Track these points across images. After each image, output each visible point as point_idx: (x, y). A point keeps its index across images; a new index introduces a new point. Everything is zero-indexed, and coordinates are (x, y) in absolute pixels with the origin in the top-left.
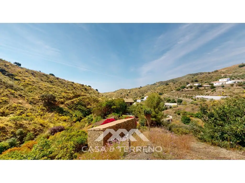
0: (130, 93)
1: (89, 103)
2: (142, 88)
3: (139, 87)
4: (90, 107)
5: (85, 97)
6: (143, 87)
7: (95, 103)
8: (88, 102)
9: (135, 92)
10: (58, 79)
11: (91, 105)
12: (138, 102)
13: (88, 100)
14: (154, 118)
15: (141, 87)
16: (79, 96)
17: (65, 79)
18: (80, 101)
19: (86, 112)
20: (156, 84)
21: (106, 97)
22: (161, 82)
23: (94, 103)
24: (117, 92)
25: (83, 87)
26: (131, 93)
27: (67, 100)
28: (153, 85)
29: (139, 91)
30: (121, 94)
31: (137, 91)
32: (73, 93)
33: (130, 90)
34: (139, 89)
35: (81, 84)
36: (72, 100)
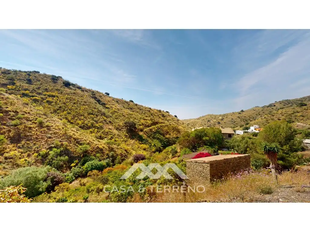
0: (222, 120)
1: (168, 132)
2: (244, 113)
3: (239, 111)
4: (169, 136)
5: (163, 124)
6: (245, 111)
7: (175, 132)
8: (167, 130)
9: (232, 119)
10: (136, 105)
11: (170, 134)
12: (239, 134)
13: (166, 128)
14: (280, 160)
15: (242, 111)
16: (157, 123)
17: (143, 105)
18: (158, 129)
19: (165, 142)
20: (275, 106)
21: (188, 126)
22: (287, 100)
23: (173, 132)
24: (203, 119)
25: (160, 113)
26: (225, 120)
27: (145, 127)
28: (268, 107)
29: (239, 117)
30: (208, 121)
31: (235, 117)
32: (151, 120)
33: (224, 115)
34: (240, 113)
35: (158, 110)
36: (151, 128)
